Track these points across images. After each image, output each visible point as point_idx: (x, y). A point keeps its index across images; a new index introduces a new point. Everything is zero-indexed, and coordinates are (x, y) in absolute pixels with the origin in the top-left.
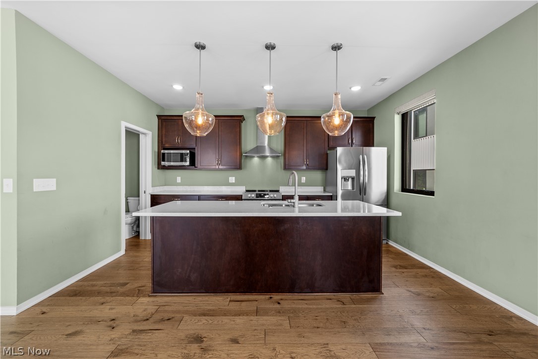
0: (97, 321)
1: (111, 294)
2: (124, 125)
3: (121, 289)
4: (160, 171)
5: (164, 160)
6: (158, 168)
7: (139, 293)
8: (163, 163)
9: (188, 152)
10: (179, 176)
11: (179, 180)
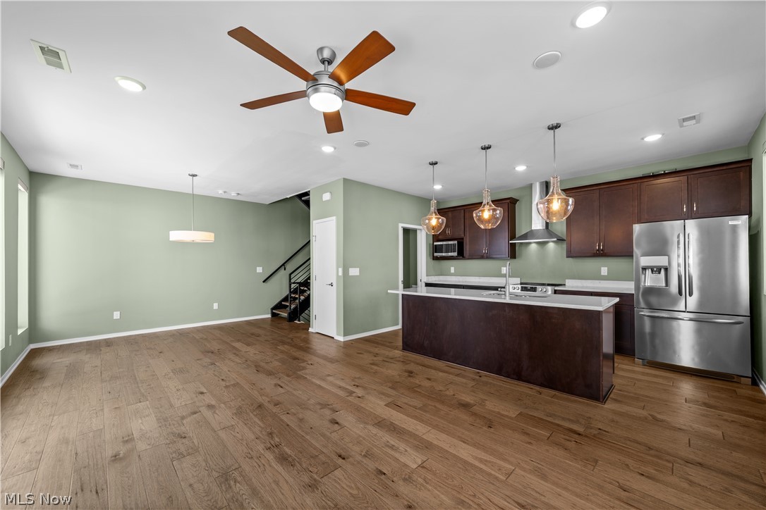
0: (370, 352)
1: (383, 345)
2: (401, 225)
3: (389, 344)
4: (435, 261)
5: (436, 252)
6: (433, 259)
7: (396, 348)
8: (436, 254)
9: (456, 242)
10: (453, 267)
11: (452, 270)
